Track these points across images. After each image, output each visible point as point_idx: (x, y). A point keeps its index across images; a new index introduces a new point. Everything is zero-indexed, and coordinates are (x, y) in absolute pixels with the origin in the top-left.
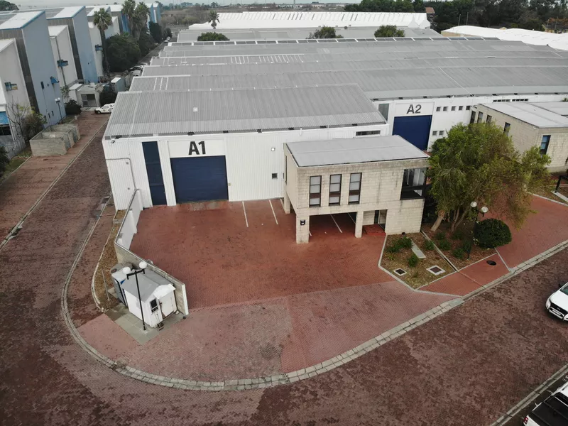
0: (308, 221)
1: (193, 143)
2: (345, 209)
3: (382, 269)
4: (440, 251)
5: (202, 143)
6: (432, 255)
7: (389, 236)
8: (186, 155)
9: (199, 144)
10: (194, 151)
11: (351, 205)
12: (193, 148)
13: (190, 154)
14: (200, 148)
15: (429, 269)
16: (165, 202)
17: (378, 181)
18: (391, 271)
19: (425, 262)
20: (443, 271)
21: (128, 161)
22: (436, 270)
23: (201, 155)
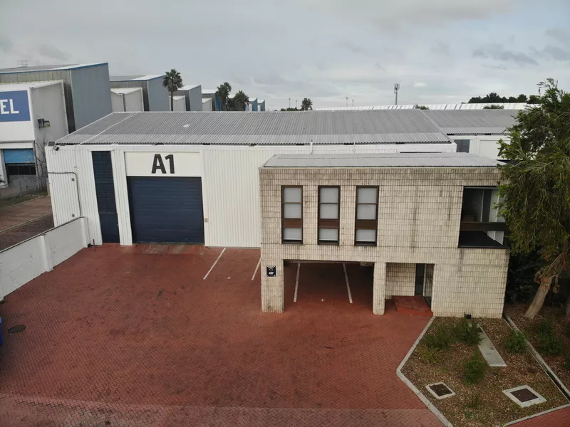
0: (280, 269)
1: (158, 157)
2: (348, 253)
3: (403, 378)
4: (539, 357)
5: (170, 158)
6: (521, 363)
7: (438, 318)
8: (148, 173)
9: (167, 158)
10: (158, 168)
11: (360, 248)
12: (158, 164)
13: (154, 171)
14: (166, 163)
15: (508, 393)
16: (118, 240)
17: (411, 205)
18: (419, 385)
19: (503, 376)
20: (540, 400)
21: (74, 176)
22: (524, 395)
23: (168, 174)
